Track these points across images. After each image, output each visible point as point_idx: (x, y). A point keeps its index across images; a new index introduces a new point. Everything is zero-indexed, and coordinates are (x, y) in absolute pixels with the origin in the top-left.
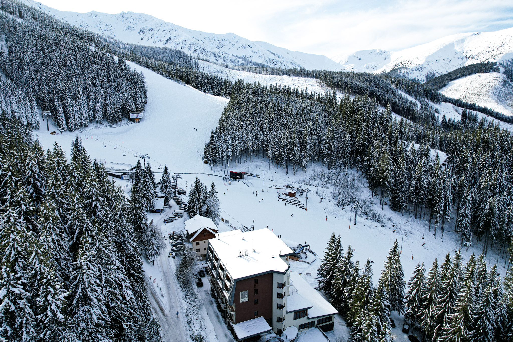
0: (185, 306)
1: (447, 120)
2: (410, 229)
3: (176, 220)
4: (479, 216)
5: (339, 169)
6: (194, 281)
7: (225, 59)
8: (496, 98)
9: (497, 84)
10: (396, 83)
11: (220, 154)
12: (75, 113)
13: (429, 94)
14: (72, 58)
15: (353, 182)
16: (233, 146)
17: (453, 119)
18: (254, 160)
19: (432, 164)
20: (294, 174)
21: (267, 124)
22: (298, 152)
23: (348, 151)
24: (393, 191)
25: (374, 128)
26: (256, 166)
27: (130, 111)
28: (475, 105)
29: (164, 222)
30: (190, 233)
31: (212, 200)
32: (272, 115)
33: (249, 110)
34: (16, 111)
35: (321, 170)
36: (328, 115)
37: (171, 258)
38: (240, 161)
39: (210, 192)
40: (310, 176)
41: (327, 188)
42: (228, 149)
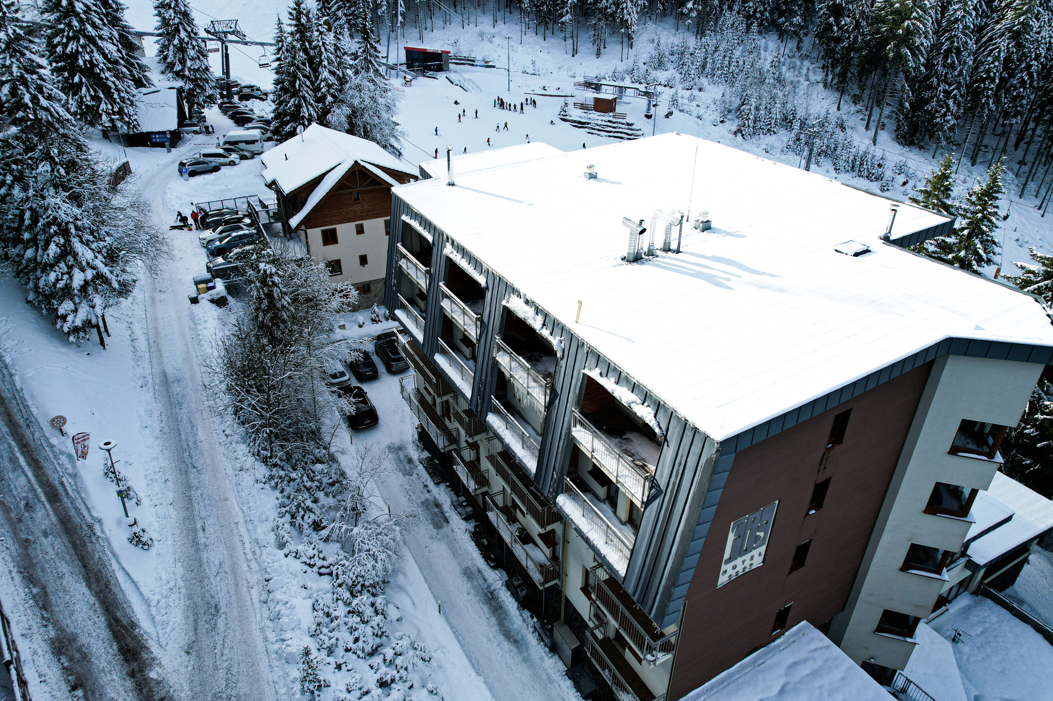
3: (232, 163)
29: (180, 171)
35: (676, 40)
37: (205, 307)
38: (429, 25)
39: (356, 57)
40: (645, 57)
41: (700, 90)
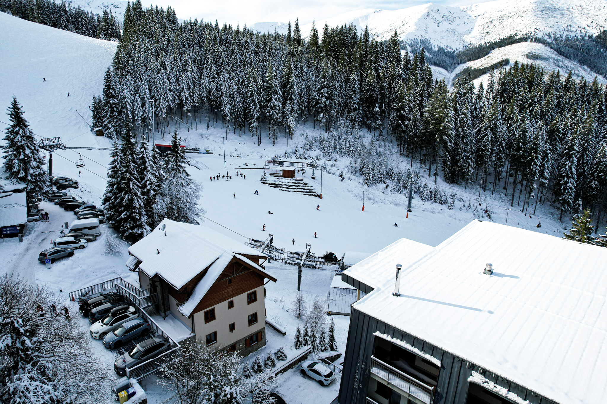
3: (82, 247)
5: (344, 129)
11: (130, 115)
18: (194, 126)
20: (274, 144)
22: (280, 104)
23: (357, 101)
26: (201, 135)
35: (316, 134)
38: (167, 130)
40: (301, 144)
41: (336, 161)
42: (143, 105)
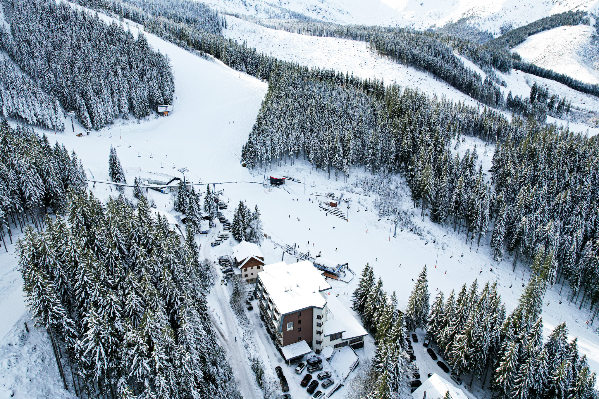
0: (241, 332)
1: (513, 97)
2: (447, 243)
3: (222, 242)
4: (512, 232)
5: (382, 175)
6: (245, 307)
7: (258, 8)
8: (580, 58)
9: (584, 41)
10: (460, 47)
11: (259, 158)
12: (99, 110)
13: (497, 61)
14: (86, 37)
15: (396, 190)
16: (273, 149)
17: (519, 96)
18: (295, 162)
19: (475, 177)
20: (337, 180)
21: (308, 124)
22: (341, 158)
23: (393, 157)
24: (433, 204)
25: (420, 131)
26: (297, 170)
27: (157, 104)
28: (552, 71)
29: (212, 246)
30: (239, 261)
31: (256, 223)
32: (314, 113)
33: (288, 106)
34: (39, 113)
35: (364, 176)
36: (374, 111)
37: (224, 286)
38: (280, 165)
39: (253, 214)
40: (352, 182)
41: (369, 196)
42: (267, 152)
